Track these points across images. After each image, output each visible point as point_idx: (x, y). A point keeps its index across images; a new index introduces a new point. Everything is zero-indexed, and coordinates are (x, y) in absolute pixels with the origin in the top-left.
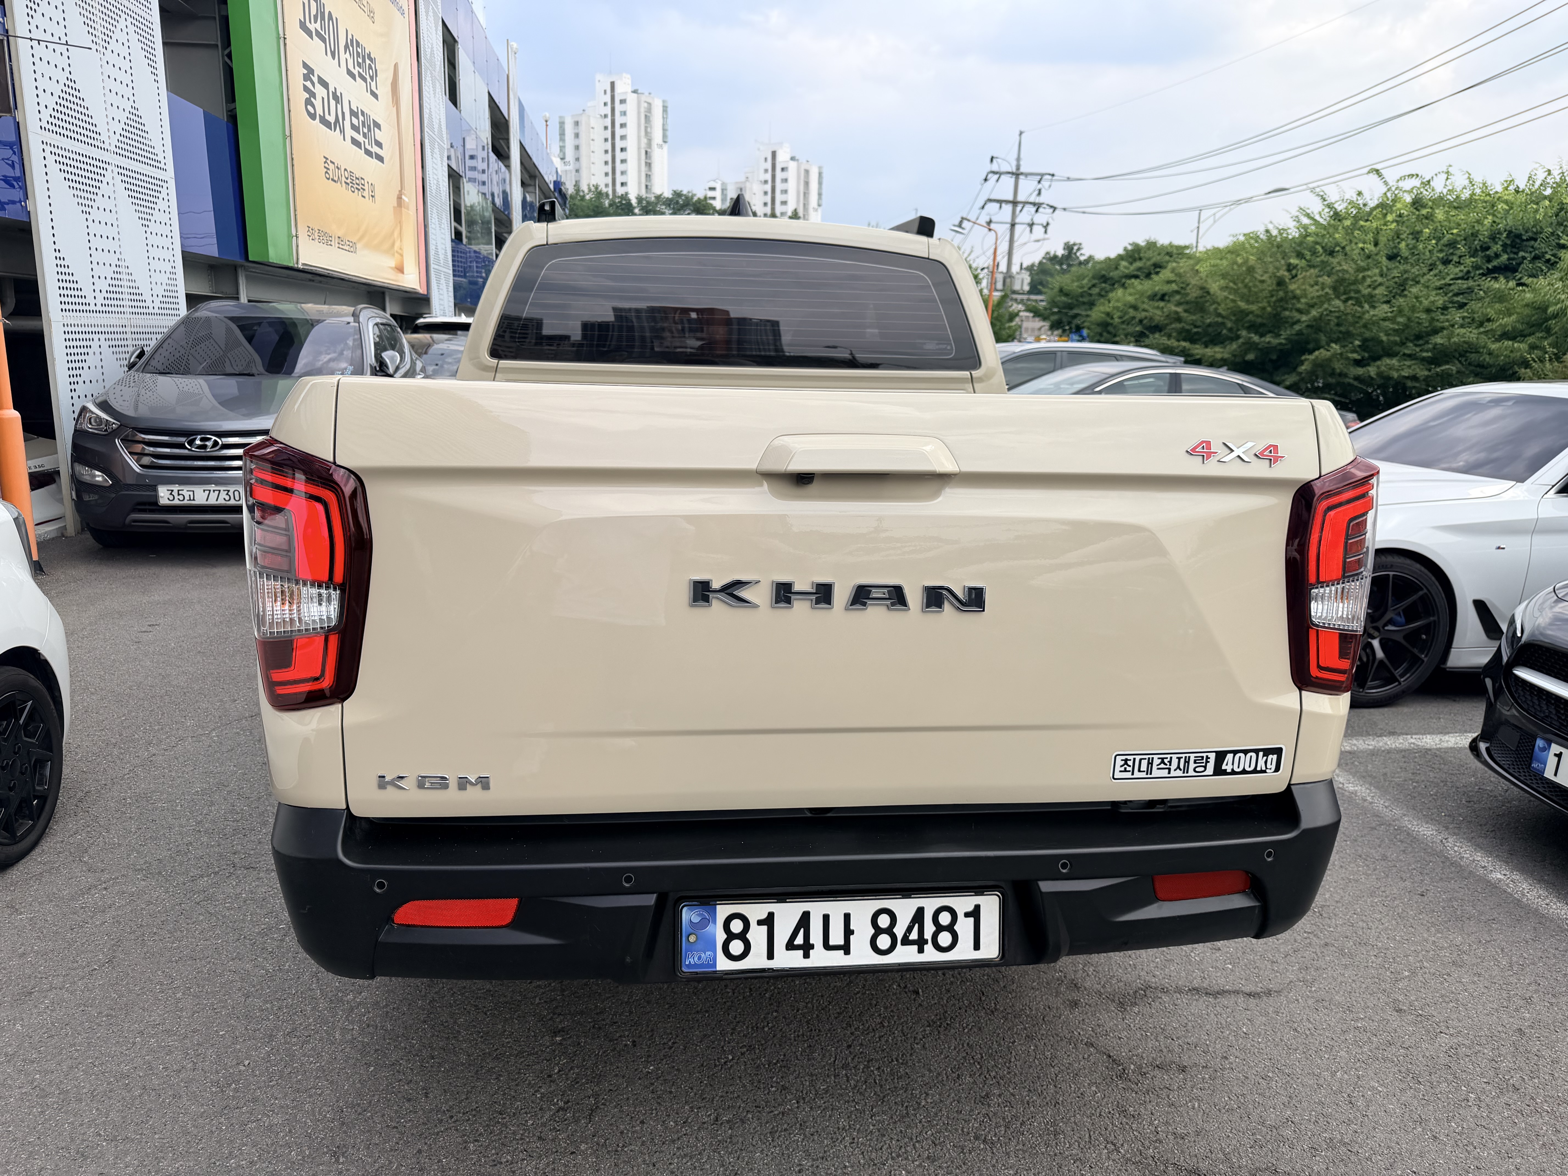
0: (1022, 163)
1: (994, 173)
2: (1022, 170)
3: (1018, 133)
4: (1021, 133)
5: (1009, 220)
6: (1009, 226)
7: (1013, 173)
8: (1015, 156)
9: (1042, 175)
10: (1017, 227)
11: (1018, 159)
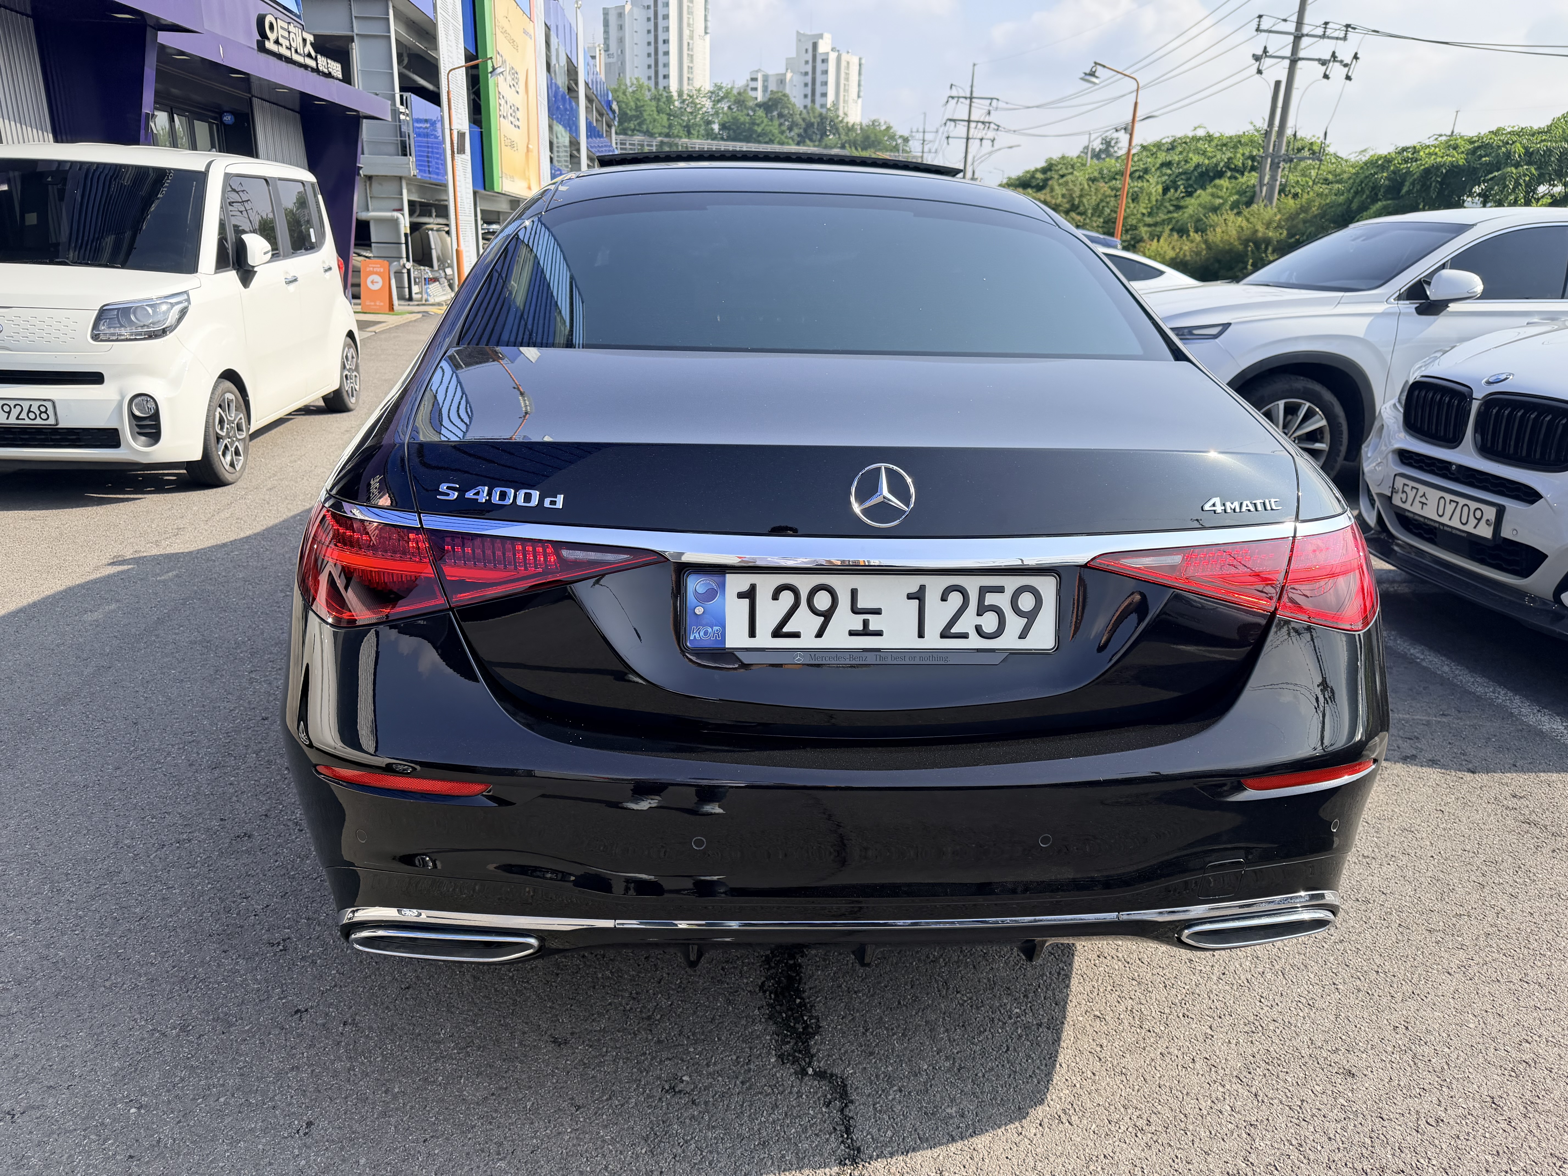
0: (974, 89)
1: (953, 98)
2: (974, 95)
3: (972, 65)
4: (974, 65)
5: (965, 135)
6: (965, 140)
7: (966, 98)
8: (970, 84)
9: (992, 99)
10: (970, 141)
11: (972, 86)
